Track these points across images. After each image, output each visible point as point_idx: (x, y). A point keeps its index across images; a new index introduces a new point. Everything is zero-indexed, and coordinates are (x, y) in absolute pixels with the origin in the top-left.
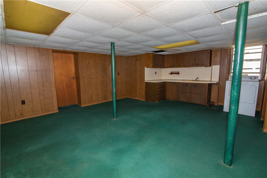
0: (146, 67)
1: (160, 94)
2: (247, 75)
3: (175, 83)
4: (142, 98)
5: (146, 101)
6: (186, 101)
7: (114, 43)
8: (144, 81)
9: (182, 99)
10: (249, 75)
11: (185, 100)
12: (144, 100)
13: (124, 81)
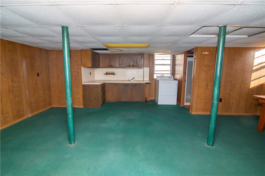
0: (83, 67)
1: (102, 97)
2: (163, 75)
3: (116, 84)
4: (79, 105)
5: (85, 107)
6: (128, 101)
7: (67, 28)
8: (82, 83)
9: (124, 99)
10: (164, 75)
11: (126, 100)
12: (82, 107)
13: (47, 84)
